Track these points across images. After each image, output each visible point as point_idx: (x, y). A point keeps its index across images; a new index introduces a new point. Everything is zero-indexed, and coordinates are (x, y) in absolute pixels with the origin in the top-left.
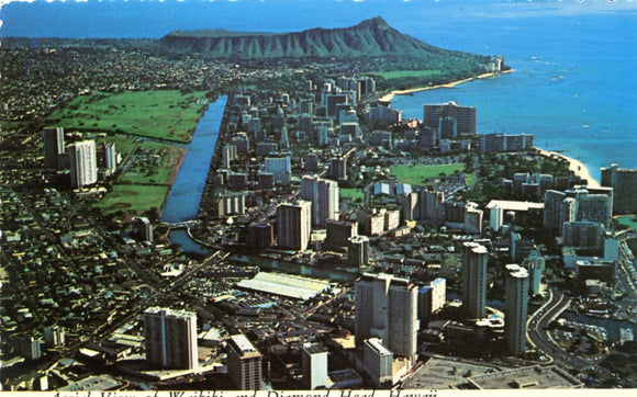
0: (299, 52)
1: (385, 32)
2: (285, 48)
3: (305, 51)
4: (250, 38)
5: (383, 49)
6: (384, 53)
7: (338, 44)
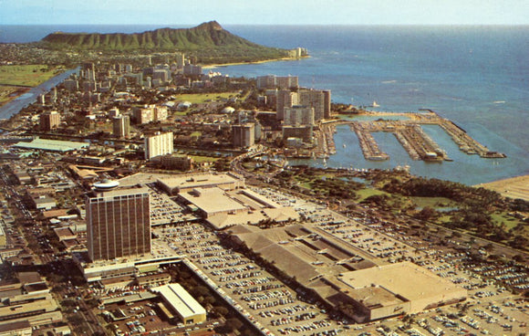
0: (152, 45)
1: (219, 32)
2: (140, 43)
3: (156, 44)
4: (113, 36)
5: (216, 44)
6: (217, 47)
7: (182, 40)
